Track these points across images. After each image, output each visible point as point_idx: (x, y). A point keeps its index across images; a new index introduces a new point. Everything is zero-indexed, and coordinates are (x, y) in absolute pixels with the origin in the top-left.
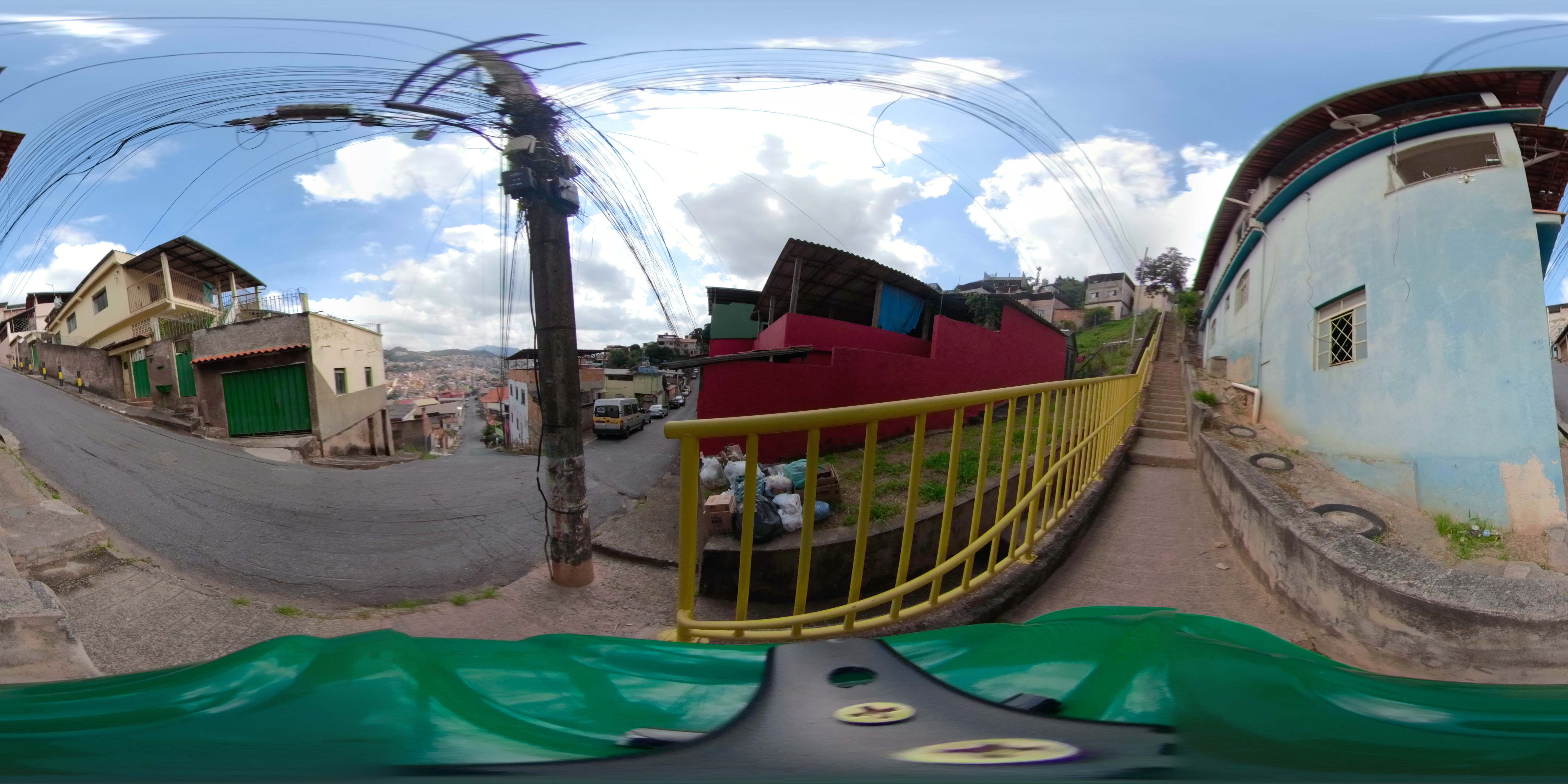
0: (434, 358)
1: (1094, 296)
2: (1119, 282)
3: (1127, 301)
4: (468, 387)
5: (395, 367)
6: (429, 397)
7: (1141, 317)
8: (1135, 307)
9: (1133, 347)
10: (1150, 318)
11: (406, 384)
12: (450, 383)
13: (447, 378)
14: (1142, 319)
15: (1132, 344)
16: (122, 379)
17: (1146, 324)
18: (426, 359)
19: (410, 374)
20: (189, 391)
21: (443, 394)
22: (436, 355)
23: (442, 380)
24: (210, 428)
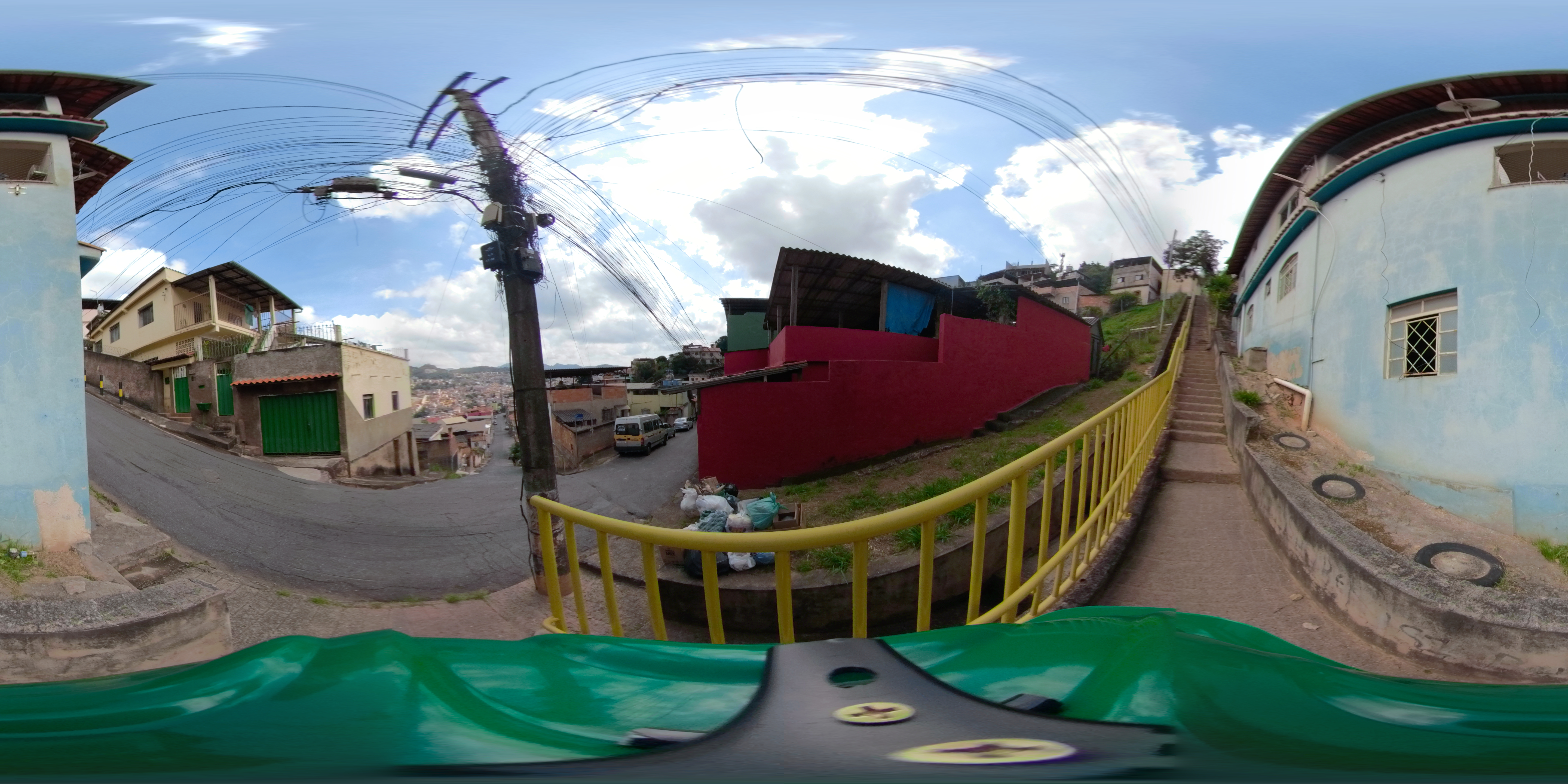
0: (463, 375)
1: (1120, 281)
2: (1146, 265)
3: (1155, 285)
4: (496, 404)
5: (424, 384)
6: (458, 415)
7: (1170, 301)
8: (1163, 291)
9: (1162, 333)
10: (1179, 303)
11: (436, 401)
12: (478, 401)
13: (476, 396)
14: (1171, 304)
15: (1160, 330)
16: (163, 393)
17: (1175, 309)
18: (455, 376)
19: (439, 392)
20: (227, 410)
21: (472, 412)
22: (464, 373)
23: (471, 397)
24: (246, 446)
